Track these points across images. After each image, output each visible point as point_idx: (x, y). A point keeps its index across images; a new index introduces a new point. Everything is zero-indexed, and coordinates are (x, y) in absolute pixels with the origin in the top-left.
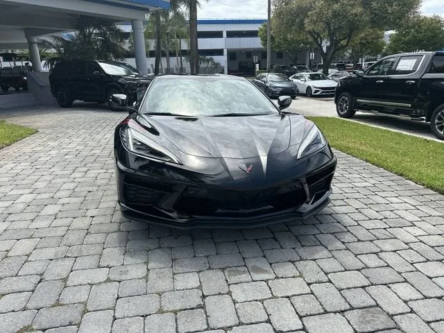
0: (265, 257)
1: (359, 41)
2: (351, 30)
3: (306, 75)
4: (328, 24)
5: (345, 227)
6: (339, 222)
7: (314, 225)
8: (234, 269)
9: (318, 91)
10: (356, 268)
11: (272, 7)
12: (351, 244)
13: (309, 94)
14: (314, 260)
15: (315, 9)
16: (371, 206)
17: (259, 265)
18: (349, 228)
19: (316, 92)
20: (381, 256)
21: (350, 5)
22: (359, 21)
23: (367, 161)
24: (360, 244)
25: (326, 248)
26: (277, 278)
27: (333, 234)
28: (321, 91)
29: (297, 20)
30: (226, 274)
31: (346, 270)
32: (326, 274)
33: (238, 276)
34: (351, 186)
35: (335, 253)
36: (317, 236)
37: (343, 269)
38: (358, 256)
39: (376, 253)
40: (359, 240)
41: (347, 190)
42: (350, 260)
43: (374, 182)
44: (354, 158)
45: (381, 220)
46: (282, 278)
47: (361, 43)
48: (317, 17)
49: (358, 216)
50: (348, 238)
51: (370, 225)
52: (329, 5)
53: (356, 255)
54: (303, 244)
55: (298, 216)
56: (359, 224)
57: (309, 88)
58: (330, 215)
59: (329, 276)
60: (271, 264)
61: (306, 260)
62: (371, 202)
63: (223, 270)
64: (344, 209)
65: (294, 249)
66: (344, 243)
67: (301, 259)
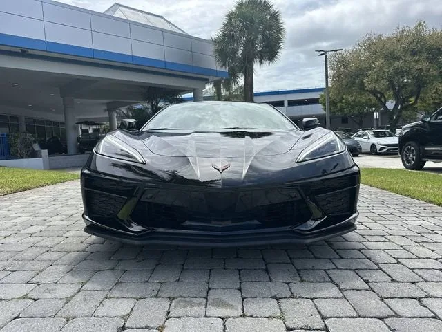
0: (240, 289)
1: (432, 101)
2: (419, 87)
3: (370, 133)
4: (391, 82)
5: (377, 264)
6: (368, 258)
7: (330, 259)
8: (188, 299)
9: (384, 148)
10: (379, 314)
11: (330, 72)
12: (379, 284)
13: (373, 151)
14: (312, 299)
15: (374, 68)
16: (424, 244)
17: (225, 298)
18: (381, 266)
19: (381, 149)
20: (424, 303)
21: (414, 61)
22: (427, 76)
23: (430, 202)
24: (394, 284)
25: (337, 285)
26: (243, 316)
27: (354, 270)
28: (387, 148)
29: (357, 81)
30: (173, 304)
31: (359, 317)
32: (324, 318)
33: (188, 309)
34: (400, 223)
35: (348, 294)
36: (329, 272)
37: (355, 314)
38: (386, 300)
39: (419, 299)
40: (393, 281)
41: (393, 227)
42: (371, 304)
43: (435, 221)
44: (412, 200)
45: (437, 259)
46: (252, 317)
47: (434, 103)
48: (378, 76)
49: (400, 254)
50: (375, 276)
51: (416, 264)
52: (390, 63)
53: (382, 299)
54: (304, 278)
55: (297, 238)
56: (398, 262)
57: (373, 146)
58: (359, 250)
59: (327, 322)
60: (243, 299)
61: (300, 297)
62: (424, 240)
63: (171, 299)
64: (381, 245)
65: (288, 283)
66: (367, 282)
67: (293, 296)
